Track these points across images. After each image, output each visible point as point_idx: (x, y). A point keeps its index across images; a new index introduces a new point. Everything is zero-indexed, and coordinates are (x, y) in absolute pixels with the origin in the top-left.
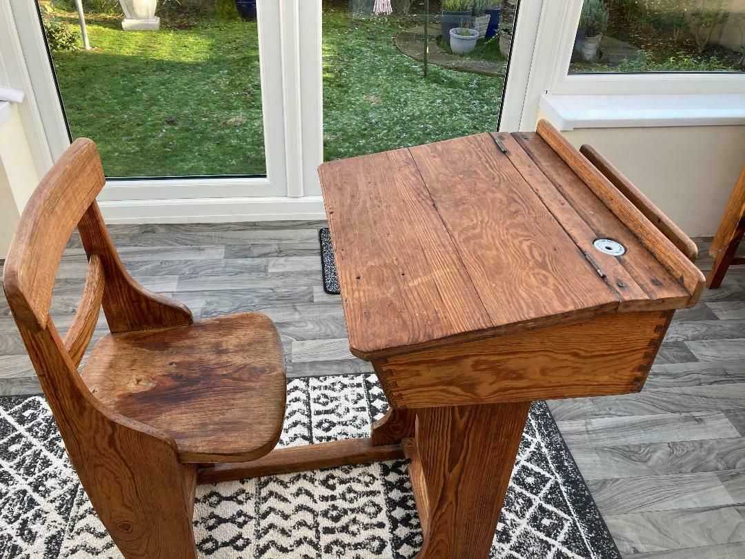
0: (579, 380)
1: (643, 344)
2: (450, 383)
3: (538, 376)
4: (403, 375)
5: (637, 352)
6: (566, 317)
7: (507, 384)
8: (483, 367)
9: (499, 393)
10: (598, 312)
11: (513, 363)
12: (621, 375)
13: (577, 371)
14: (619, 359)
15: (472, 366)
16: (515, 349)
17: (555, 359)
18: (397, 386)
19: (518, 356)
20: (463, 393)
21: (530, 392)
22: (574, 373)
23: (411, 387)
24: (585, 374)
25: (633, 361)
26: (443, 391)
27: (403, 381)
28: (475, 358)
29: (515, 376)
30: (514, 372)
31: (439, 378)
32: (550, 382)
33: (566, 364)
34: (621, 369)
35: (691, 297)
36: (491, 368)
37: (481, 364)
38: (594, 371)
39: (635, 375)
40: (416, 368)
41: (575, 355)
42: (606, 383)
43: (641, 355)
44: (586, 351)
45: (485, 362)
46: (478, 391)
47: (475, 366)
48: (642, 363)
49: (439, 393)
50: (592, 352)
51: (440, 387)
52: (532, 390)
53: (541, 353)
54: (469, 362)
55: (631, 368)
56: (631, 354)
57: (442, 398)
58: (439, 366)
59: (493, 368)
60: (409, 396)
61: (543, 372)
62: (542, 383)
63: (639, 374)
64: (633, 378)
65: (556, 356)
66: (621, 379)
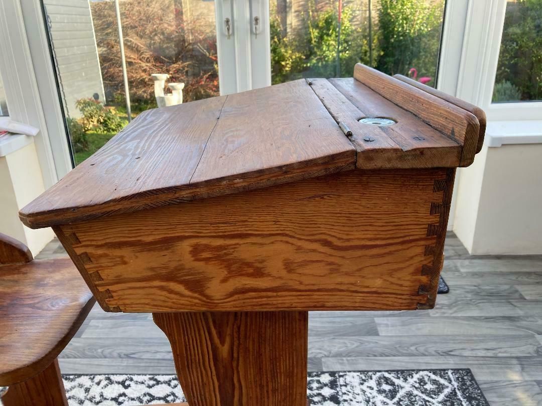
0: (341, 284)
1: (420, 232)
2: (171, 277)
3: (284, 273)
4: (104, 262)
5: (413, 244)
6: (286, 173)
7: (245, 282)
8: (205, 255)
9: (236, 297)
10: (330, 166)
11: (246, 251)
12: (399, 279)
13: (335, 269)
14: (390, 253)
15: (191, 252)
16: (242, 230)
17: (299, 248)
18: (100, 278)
19: (248, 240)
20: (187, 293)
21: (277, 296)
22: (332, 271)
23: (119, 280)
24: (347, 274)
25: (412, 258)
26: (162, 288)
27: (107, 271)
28: (194, 241)
29: (251, 271)
30: (249, 265)
31: (152, 269)
32: (301, 283)
33: (315, 256)
34: (396, 270)
35: (462, 147)
36: (218, 258)
37: (203, 251)
38: (360, 270)
39: (419, 281)
40: (118, 252)
41: (326, 243)
42: (380, 290)
43: (419, 250)
44: (339, 239)
45: (207, 247)
46: (208, 292)
47: (196, 251)
48: (425, 263)
49: (159, 292)
50: (348, 240)
51: (157, 283)
52: (279, 294)
53: (279, 238)
54: (185, 247)
55: (411, 269)
56: (405, 246)
57: (162, 298)
58: (149, 250)
59: (221, 257)
60: (120, 293)
61: (289, 266)
62: (291, 283)
63: (424, 279)
64: (418, 284)
65: (300, 243)
66: (401, 285)
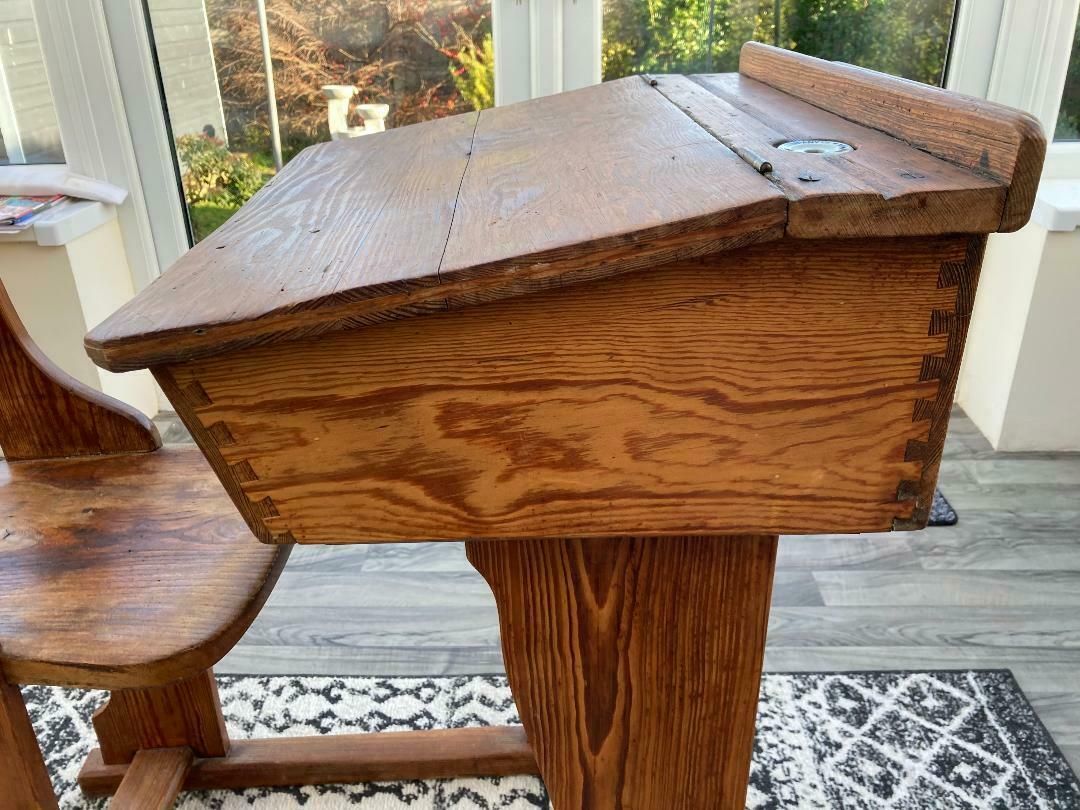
0: (742, 480)
1: (908, 372)
2: (395, 472)
3: (625, 461)
4: (260, 440)
5: (890, 397)
6: (640, 247)
7: (546, 480)
8: (468, 425)
9: (528, 509)
10: (732, 233)
11: (549, 417)
12: (860, 469)
13: (729, 451)
14: (844, 417)
15: (438, 419)
16: (543, 373)
17: (659, 409)
18: (252, 475)
19: (556, 394)
20: (429, 502)
21: (612, 507)
22: (724, 456)
23: (291, 479)
24: (754, 461)
25: (887, 425)
26: (378, 493)
27: (265, 461)
28: (444, 397)
29: (558, 456)
30: (554, 444)
31: (359, 455)
32: (660, 481)
33: (692, 426)
34: (855, 451)
35: (1008, 190)
36: (494, 431)
37: (464, 417)
38: (778, 453)
39: (900, 473)
40: (287, 421)
41: (713, 398)
42: (820, 493)
43: (904, 409)
44: (742, 389)
45: (472, 410)
46: (473, 500)
47: (448, 417)
48: (913, 435)
49: (372, 501)
50: (760, 391)
51: (369, 483)
52: (615, 502)
53: (619, 389)
54: (427, 408)
55: (885, 450)
56: (874, 402)
57: (380, 514)
58: (352, 417)
59: (497, 429)
60: (295, 504)
61: (636, 447)
62: (638, 481)
63: (910, 469)
64: (896, 479)
65: (660, 399)
66: (864, 483)
